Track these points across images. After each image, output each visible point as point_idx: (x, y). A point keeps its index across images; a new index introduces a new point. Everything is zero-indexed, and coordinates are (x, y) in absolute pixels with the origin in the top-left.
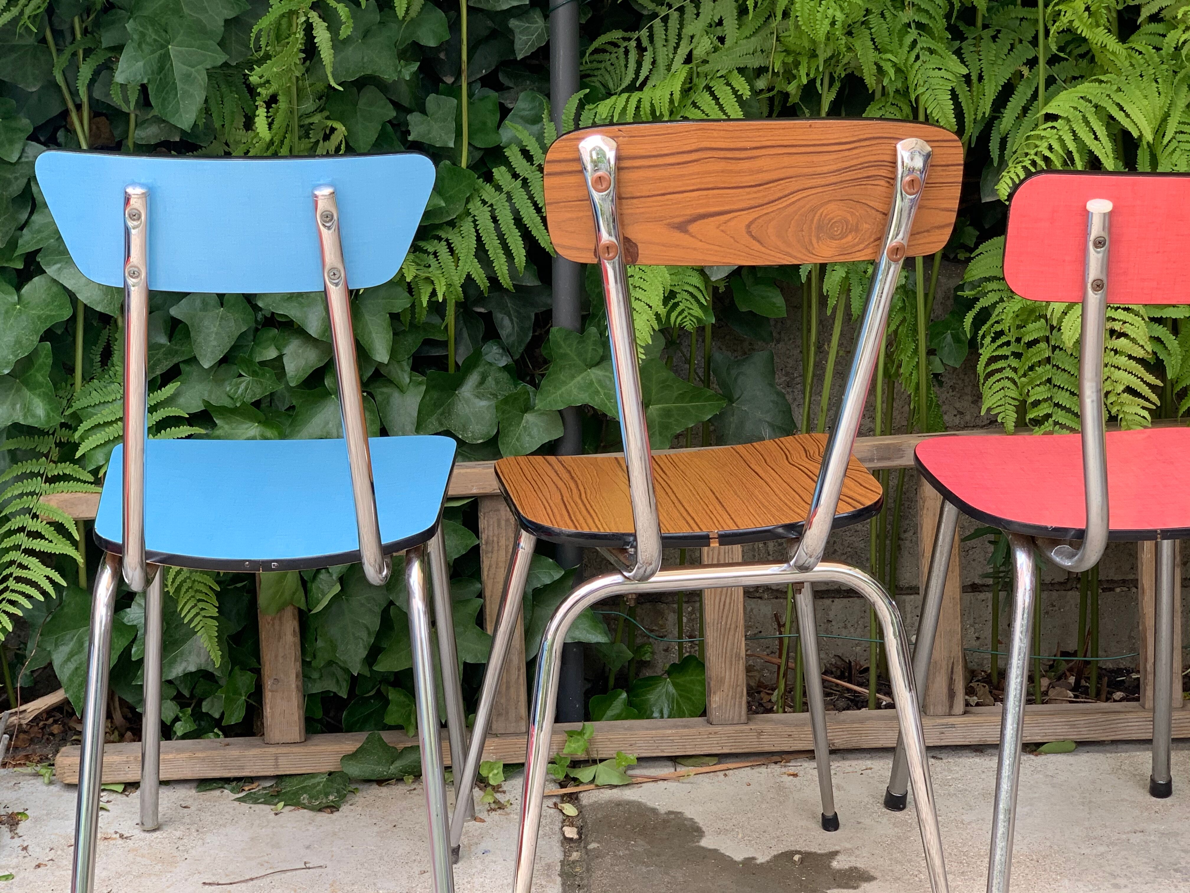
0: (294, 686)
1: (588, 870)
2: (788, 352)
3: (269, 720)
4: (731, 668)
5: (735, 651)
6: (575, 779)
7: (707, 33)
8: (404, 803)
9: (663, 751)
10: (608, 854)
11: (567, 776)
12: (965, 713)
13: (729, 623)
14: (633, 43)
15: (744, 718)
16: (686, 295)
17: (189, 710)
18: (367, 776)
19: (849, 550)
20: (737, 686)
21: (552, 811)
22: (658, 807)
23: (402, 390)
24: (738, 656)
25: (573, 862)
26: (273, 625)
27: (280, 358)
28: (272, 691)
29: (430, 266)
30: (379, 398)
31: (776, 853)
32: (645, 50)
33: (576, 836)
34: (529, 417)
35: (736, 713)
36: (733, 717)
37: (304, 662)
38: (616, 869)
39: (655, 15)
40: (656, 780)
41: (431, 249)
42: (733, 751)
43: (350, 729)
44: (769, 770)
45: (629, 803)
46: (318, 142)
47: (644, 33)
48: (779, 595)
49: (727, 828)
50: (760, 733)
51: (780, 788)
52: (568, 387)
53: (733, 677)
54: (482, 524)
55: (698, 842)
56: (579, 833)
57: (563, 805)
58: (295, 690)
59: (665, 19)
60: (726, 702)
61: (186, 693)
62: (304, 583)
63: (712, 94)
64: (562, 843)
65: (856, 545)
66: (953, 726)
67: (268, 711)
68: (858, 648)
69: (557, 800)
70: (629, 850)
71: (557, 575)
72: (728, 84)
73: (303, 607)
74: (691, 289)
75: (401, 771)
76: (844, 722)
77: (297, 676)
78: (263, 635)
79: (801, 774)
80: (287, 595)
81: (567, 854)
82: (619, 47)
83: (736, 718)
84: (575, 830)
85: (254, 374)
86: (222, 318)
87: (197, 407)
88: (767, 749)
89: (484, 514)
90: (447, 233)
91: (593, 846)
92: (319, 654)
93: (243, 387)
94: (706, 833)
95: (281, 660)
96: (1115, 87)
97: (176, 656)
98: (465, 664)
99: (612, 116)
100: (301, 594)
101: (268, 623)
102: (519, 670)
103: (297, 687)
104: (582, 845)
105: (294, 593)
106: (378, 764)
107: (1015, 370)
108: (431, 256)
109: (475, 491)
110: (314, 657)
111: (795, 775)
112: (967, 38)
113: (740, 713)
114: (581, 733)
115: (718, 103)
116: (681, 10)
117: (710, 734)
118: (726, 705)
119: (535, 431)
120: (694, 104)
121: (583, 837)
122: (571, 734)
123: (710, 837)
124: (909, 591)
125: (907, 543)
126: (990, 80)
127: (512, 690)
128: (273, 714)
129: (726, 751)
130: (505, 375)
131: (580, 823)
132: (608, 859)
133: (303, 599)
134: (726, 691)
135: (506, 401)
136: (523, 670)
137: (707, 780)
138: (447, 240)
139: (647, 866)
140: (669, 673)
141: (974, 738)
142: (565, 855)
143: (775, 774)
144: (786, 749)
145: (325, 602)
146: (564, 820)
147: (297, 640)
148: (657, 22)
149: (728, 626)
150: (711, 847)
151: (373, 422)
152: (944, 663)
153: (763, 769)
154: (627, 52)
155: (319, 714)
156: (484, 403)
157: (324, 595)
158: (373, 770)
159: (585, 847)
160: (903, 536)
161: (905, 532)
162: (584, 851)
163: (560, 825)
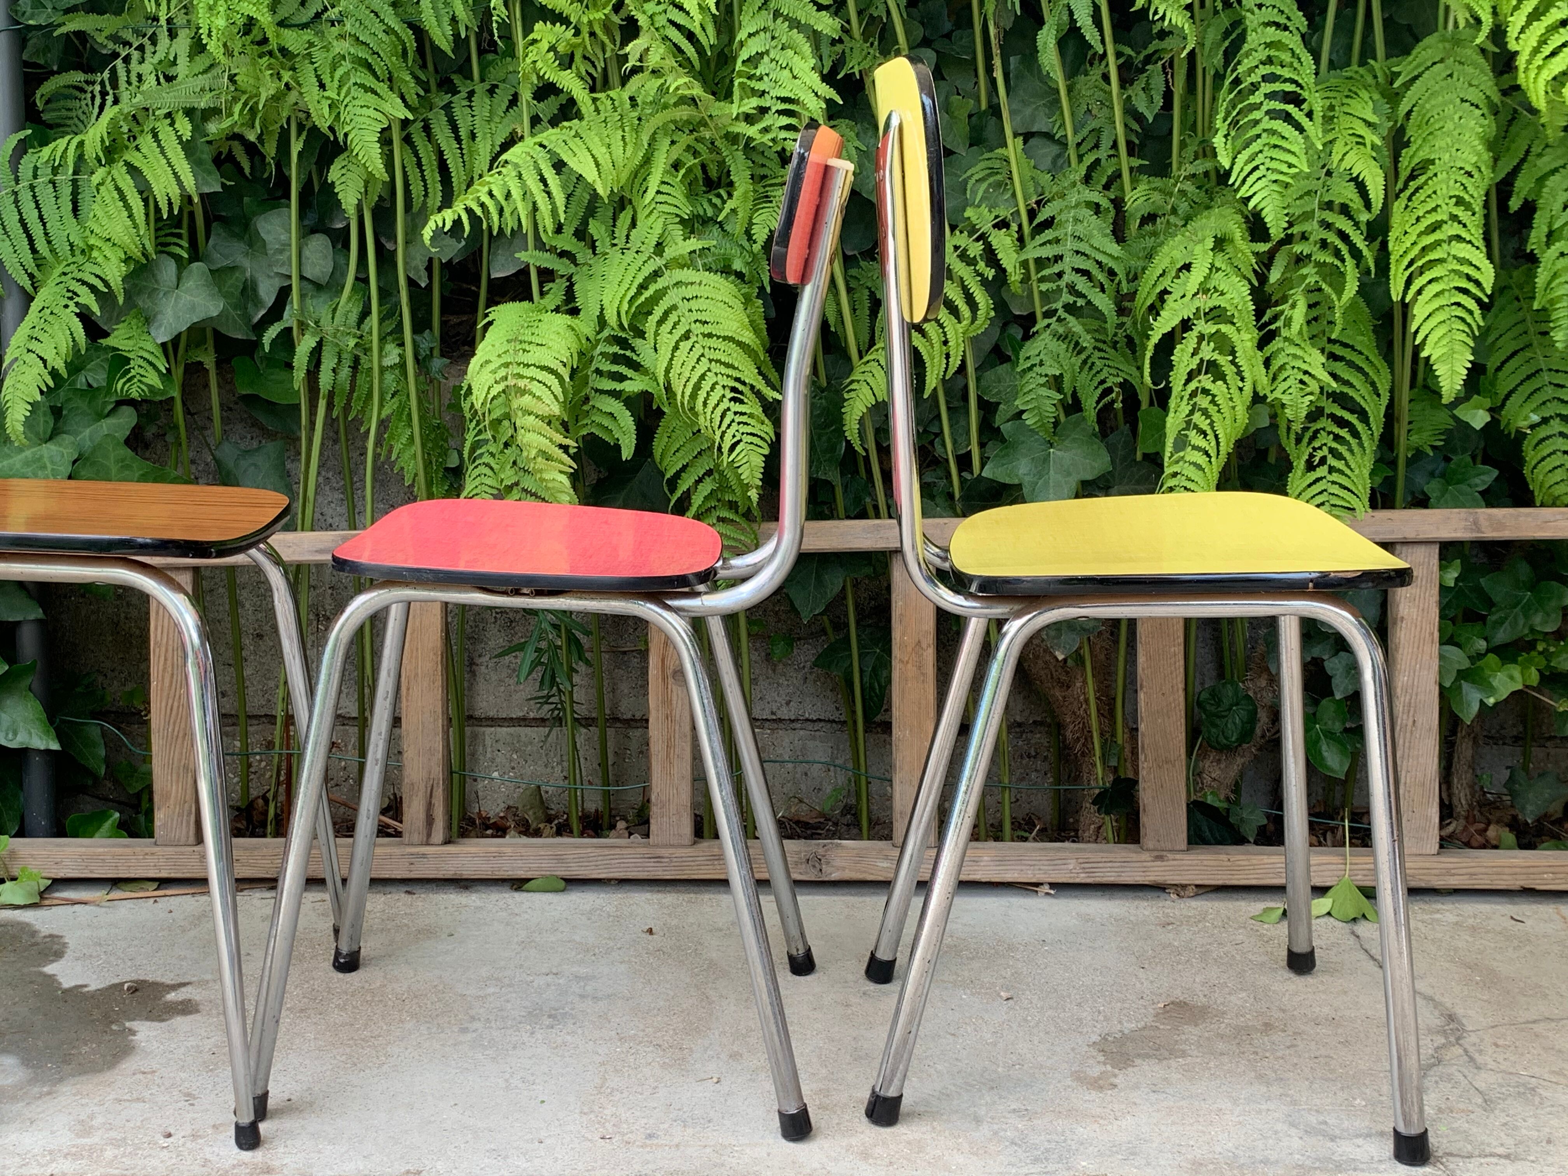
4: (178, 782)
5: (183, 762)
7: (157, 71)
12: (448, 842)
13: (176, 729)
14: (98, 88)
15: (191, 839)
16: (141, 362)
20: (185, 802)
24: (186, 768)
31: (117, 981)
32: (108, 94)
35: (183, 833)
36: (179, 838)
39: (115, 55)
47: (106, 74)
53: (180, 791)
59: (127, 60)
60: (172, 820)
63: (155, 135)
66: (424, 856)
72: (172, 124)
74: (146, 355)
82: (85, 92)
96: (573, 133)
99: (54, 160)
107: (492, 455)
112: (459, 92)
113: (187, 833)
115: (159, 146)
116: (141, 48)
118: (172, 824)
120: (137, 148)
124: (489, 723)
126: (484, 138)
129: (166, 875)
134: (172, 807)
141: (448, 870)
148: (119, 62)
149: (176, 734)
152: (422, 787)
154: (93, 98)
160: (478, 661)
161: (480, 656)
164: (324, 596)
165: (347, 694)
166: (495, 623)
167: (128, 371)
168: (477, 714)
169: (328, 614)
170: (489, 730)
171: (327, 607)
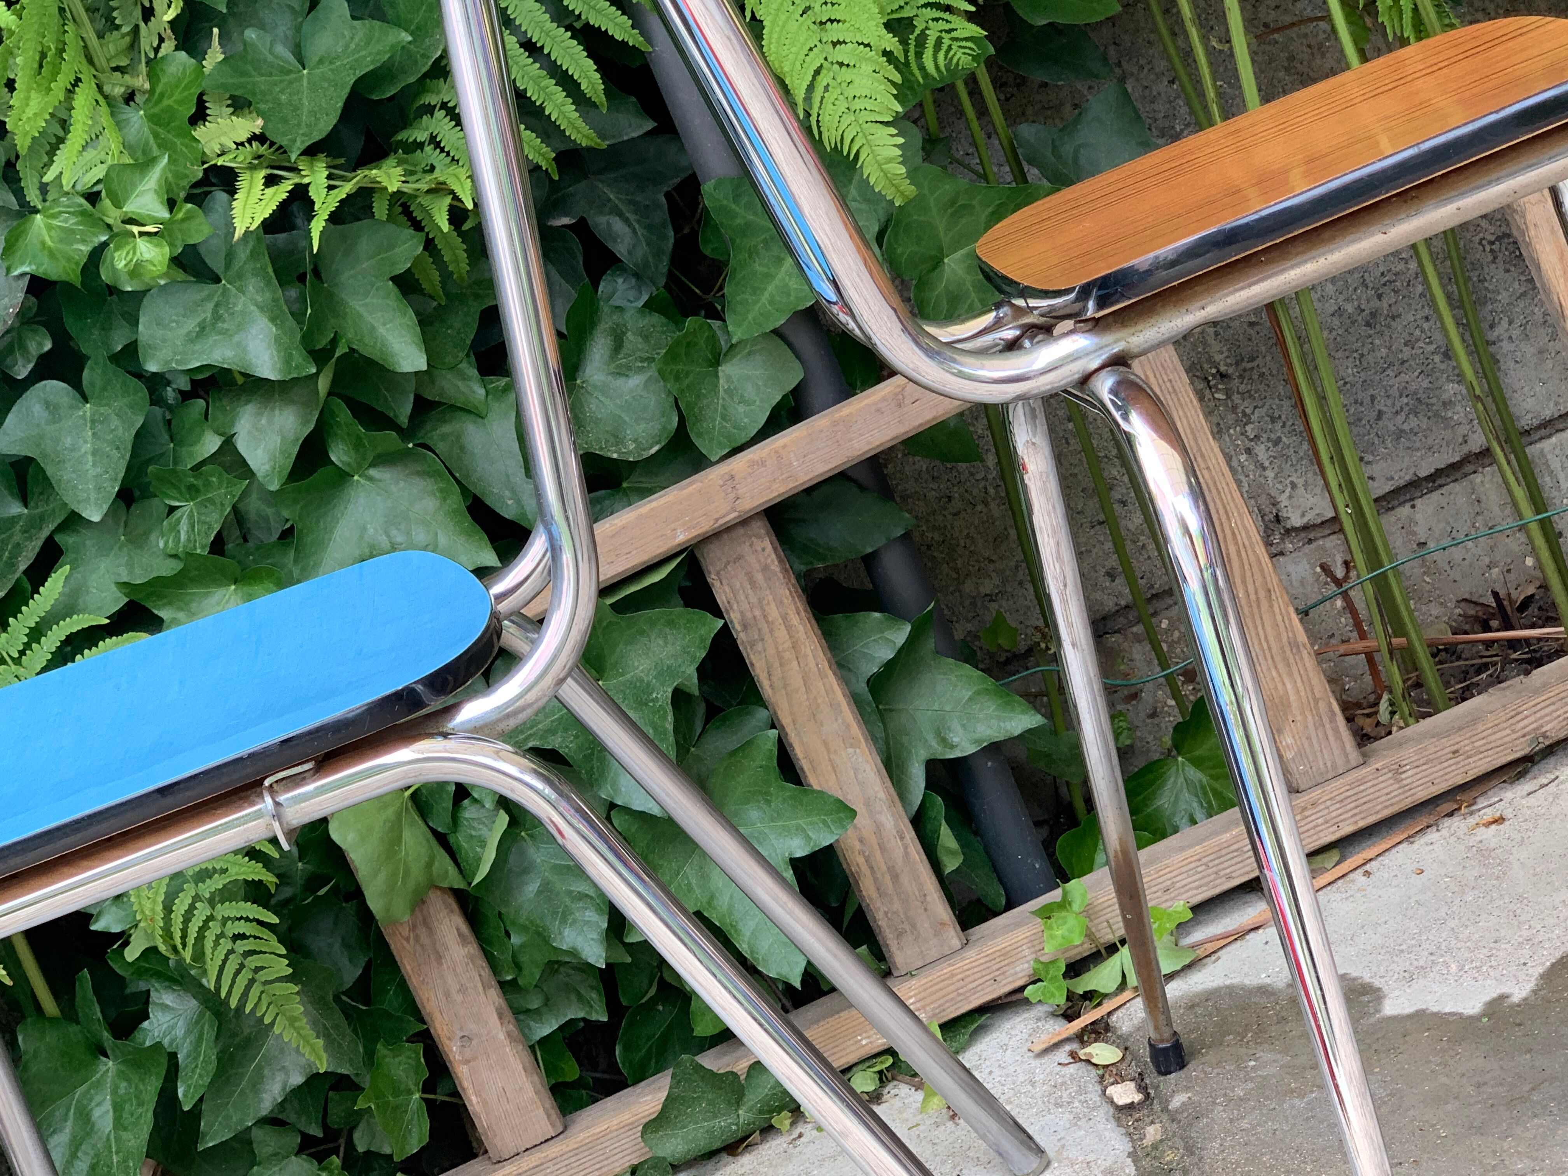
0: (502, 1036)
1: (1190, 1150)
2: (1147, 92)
3: (483, 1117)
4: (1290, 674)
5: (1285, 639)
6: (1089, 996)
8: (791, 1166)
9: (1229, 878)
10: (1214, 1103)
11: (1070, 996)
15: (1354, 755)
17: (336, 1161)
18: (703, 1144)
19: (1405, 400)
20: (1316, 701)
21: (1073, 1069)
22: (1268, 981)
23: (476, 414)
24: (1294, 645)
25: (1155, 1147)
26: (417, 938)
27: (228, 444)
28: (467, 1062)
29: (432, 168)
30: (441, 447)
31: (1540, 970)
33: (1138, 1097)
34: (729, 370)
35: (1336, 752)
36: (1334, 762)
37: (505, 987)
38: (1245, 1124)
40: (1241, 935)
41: (421, 136)
42: (1362, 824)
43: (640, 1075)
44: (1444, 832)
45: (1210, 995)
46: (136, 29)
48: (1311, 536)
49: (1421, 963)
50: (1398, 771)
51: (1483, 853)
52: (777, 282)
53: (1301, 688)
54: (722, 595)
55: (1378, 1011)
56: (1142, 1088)
57: (1088, 1050)
58: (507, 1042)
60: (1309, 738)
61: (316, 1131)
62: (442, 839)
64: (1118, 1120)
65: (1413, 386)
67: (473, 1102)
68: (1495, 571)
69: (1074, 1046)
70: (1252, 1079)
71: (901, 634)
73: (459, 884)
75: (761, 1112)
76: (1545, 686)
77: (500, 1016)
78: (407, 966)
79: (1508, 813)
80: (417, 874)
81: (1134, 1135)
83: (1340, 762)
84: (1131, 1085)
85: (193, 491)
86: (93, 421)
87: (115, 601)
88: (1423, 794)
89: (718, 574)
90: (438, 93)
91: (1177, 1101)
92: (524, 959)
93: (184, 527)
94: (1386, 989)
95: (459, 998)
97: (260, 1068)
98: (795, 863)
100: (443, 860)
101: (407, 939)
102: (902, 838)
103: (509, 1035)
104: (1157, 1106)
105: (429, 865)
106: (715, 1117)
108: (428, 149)
109: (681, 537)
110: (518, 966)
111: (1500, 820)
113: (1343, 748)
114: (1064, 904)
117: (1304, 809)
118: (1311, 745)
119: (750, 392)
121: (1152, 1092)
122: (1046, 913)
123: (1397, 993)
124: (1543, 432)
125: (1506, 346)
127: (905, 879)
128: (485, 1103)
129: (1347, 829)
130: (656, 319)
131: (1134, 1070)
132: (1220, 1114)
133: (452, 869)
134: (1299, 718)
135: (672, 356)
136: (910, 834)
137: (1338, 896)
138: (444, 106)
139: (1302, 1096)
140: (1178, 746)
142: (1133, 1141)
143: (1460, 833)
144: (1460, 780)
145: (490, 855)
146: (1102, 1077)
147: (473, 948)
149: (1253, 597)
150: (1409, 1010)
151: (444, 494)
153: (1432, 835)
155: (572, 1071)
156: (635, 381)
157: (483, 844)
158: (710, 1131)
159: (1165, 1109)
160: (1492, 336)
161: (1492, 326)
162: (1165, 1118)
163: (1098, 1088)
164: (1205, 344)
165: (1306, 485)
166: (1494, 260)
167: (922, 37)
168: (1525, 422)
169: (1223, 368)
170: (1547, 445)
171: (1218, 358)
